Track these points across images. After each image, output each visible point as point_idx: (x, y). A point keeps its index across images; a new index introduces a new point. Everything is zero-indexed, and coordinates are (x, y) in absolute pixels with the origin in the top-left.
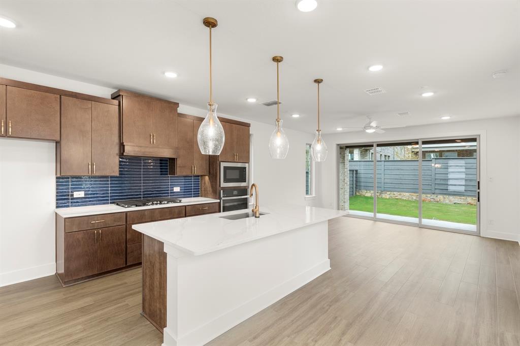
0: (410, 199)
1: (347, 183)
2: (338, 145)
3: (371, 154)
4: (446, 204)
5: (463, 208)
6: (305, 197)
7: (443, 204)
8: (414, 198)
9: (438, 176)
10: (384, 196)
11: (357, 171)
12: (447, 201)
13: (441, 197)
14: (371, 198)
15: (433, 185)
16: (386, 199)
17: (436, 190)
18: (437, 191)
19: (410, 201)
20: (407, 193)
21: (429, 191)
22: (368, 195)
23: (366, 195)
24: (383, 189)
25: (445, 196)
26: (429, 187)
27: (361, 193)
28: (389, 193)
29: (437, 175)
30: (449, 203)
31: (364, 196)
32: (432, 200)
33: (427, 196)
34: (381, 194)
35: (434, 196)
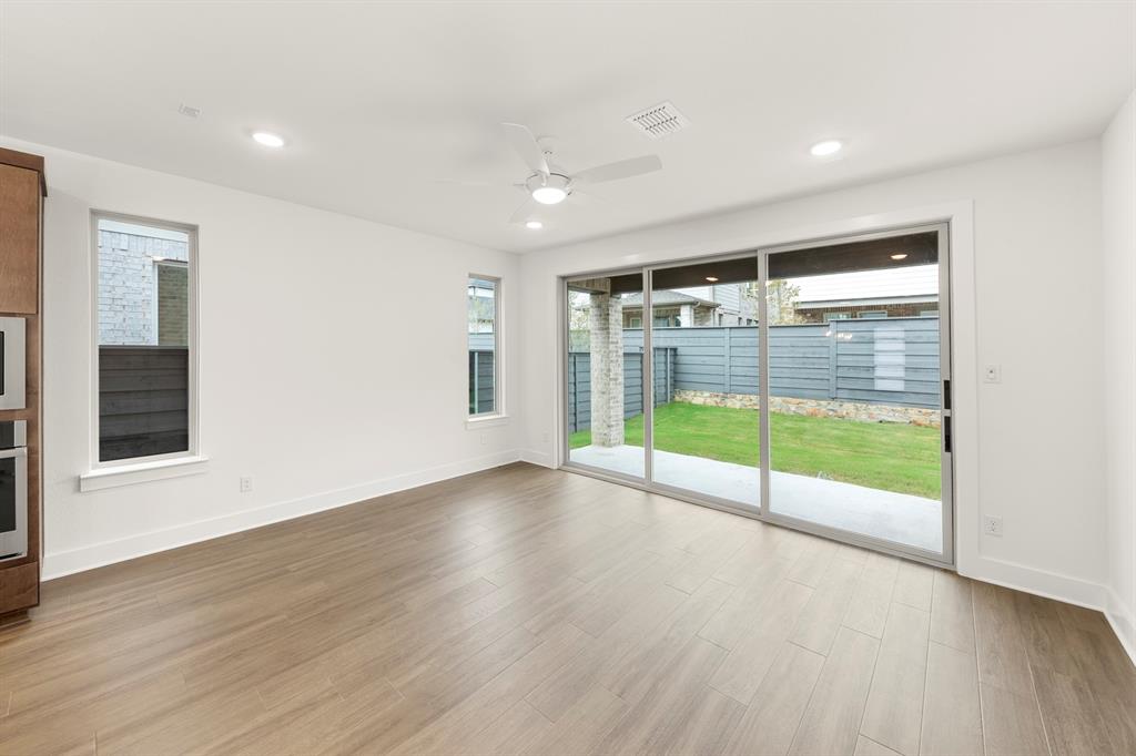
0: (784, 411)
1: (616, 379)
2: (563, 278)
3: (717, 316)
4: (862, 424)
5: (899, 434)
6: (466, 423)
7: (854, 424)
8: (793, 409)
9: (843, 360)
10: (729, 403)
11: (675, 350)
12: (864, 417)
13: (849, 407)
14: (703, 408)
15: (833, 380)
16: (734, 410)
17: (839, 391)
18: (841, 394)
19: (783, 415)
20: (777, 398)
21: (825, 394)
22: (698, 400)
23: (694, 402)
24: (727, 388)
25: (859, 405)
26: (823, 385)
27: (684, 396)
28: (740, 396)
29: (840, 358)
30: (869, 421)
31: (690, 403)
32: (831, 413)
33: (820, 405)
34: (724, 398)
35: (834, 405)
